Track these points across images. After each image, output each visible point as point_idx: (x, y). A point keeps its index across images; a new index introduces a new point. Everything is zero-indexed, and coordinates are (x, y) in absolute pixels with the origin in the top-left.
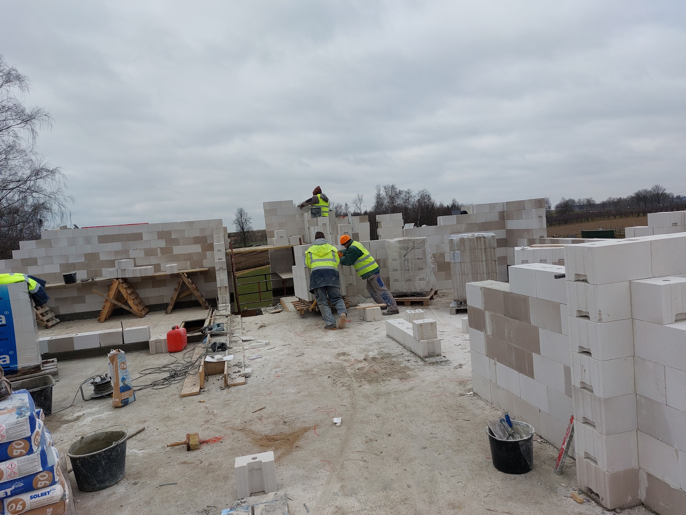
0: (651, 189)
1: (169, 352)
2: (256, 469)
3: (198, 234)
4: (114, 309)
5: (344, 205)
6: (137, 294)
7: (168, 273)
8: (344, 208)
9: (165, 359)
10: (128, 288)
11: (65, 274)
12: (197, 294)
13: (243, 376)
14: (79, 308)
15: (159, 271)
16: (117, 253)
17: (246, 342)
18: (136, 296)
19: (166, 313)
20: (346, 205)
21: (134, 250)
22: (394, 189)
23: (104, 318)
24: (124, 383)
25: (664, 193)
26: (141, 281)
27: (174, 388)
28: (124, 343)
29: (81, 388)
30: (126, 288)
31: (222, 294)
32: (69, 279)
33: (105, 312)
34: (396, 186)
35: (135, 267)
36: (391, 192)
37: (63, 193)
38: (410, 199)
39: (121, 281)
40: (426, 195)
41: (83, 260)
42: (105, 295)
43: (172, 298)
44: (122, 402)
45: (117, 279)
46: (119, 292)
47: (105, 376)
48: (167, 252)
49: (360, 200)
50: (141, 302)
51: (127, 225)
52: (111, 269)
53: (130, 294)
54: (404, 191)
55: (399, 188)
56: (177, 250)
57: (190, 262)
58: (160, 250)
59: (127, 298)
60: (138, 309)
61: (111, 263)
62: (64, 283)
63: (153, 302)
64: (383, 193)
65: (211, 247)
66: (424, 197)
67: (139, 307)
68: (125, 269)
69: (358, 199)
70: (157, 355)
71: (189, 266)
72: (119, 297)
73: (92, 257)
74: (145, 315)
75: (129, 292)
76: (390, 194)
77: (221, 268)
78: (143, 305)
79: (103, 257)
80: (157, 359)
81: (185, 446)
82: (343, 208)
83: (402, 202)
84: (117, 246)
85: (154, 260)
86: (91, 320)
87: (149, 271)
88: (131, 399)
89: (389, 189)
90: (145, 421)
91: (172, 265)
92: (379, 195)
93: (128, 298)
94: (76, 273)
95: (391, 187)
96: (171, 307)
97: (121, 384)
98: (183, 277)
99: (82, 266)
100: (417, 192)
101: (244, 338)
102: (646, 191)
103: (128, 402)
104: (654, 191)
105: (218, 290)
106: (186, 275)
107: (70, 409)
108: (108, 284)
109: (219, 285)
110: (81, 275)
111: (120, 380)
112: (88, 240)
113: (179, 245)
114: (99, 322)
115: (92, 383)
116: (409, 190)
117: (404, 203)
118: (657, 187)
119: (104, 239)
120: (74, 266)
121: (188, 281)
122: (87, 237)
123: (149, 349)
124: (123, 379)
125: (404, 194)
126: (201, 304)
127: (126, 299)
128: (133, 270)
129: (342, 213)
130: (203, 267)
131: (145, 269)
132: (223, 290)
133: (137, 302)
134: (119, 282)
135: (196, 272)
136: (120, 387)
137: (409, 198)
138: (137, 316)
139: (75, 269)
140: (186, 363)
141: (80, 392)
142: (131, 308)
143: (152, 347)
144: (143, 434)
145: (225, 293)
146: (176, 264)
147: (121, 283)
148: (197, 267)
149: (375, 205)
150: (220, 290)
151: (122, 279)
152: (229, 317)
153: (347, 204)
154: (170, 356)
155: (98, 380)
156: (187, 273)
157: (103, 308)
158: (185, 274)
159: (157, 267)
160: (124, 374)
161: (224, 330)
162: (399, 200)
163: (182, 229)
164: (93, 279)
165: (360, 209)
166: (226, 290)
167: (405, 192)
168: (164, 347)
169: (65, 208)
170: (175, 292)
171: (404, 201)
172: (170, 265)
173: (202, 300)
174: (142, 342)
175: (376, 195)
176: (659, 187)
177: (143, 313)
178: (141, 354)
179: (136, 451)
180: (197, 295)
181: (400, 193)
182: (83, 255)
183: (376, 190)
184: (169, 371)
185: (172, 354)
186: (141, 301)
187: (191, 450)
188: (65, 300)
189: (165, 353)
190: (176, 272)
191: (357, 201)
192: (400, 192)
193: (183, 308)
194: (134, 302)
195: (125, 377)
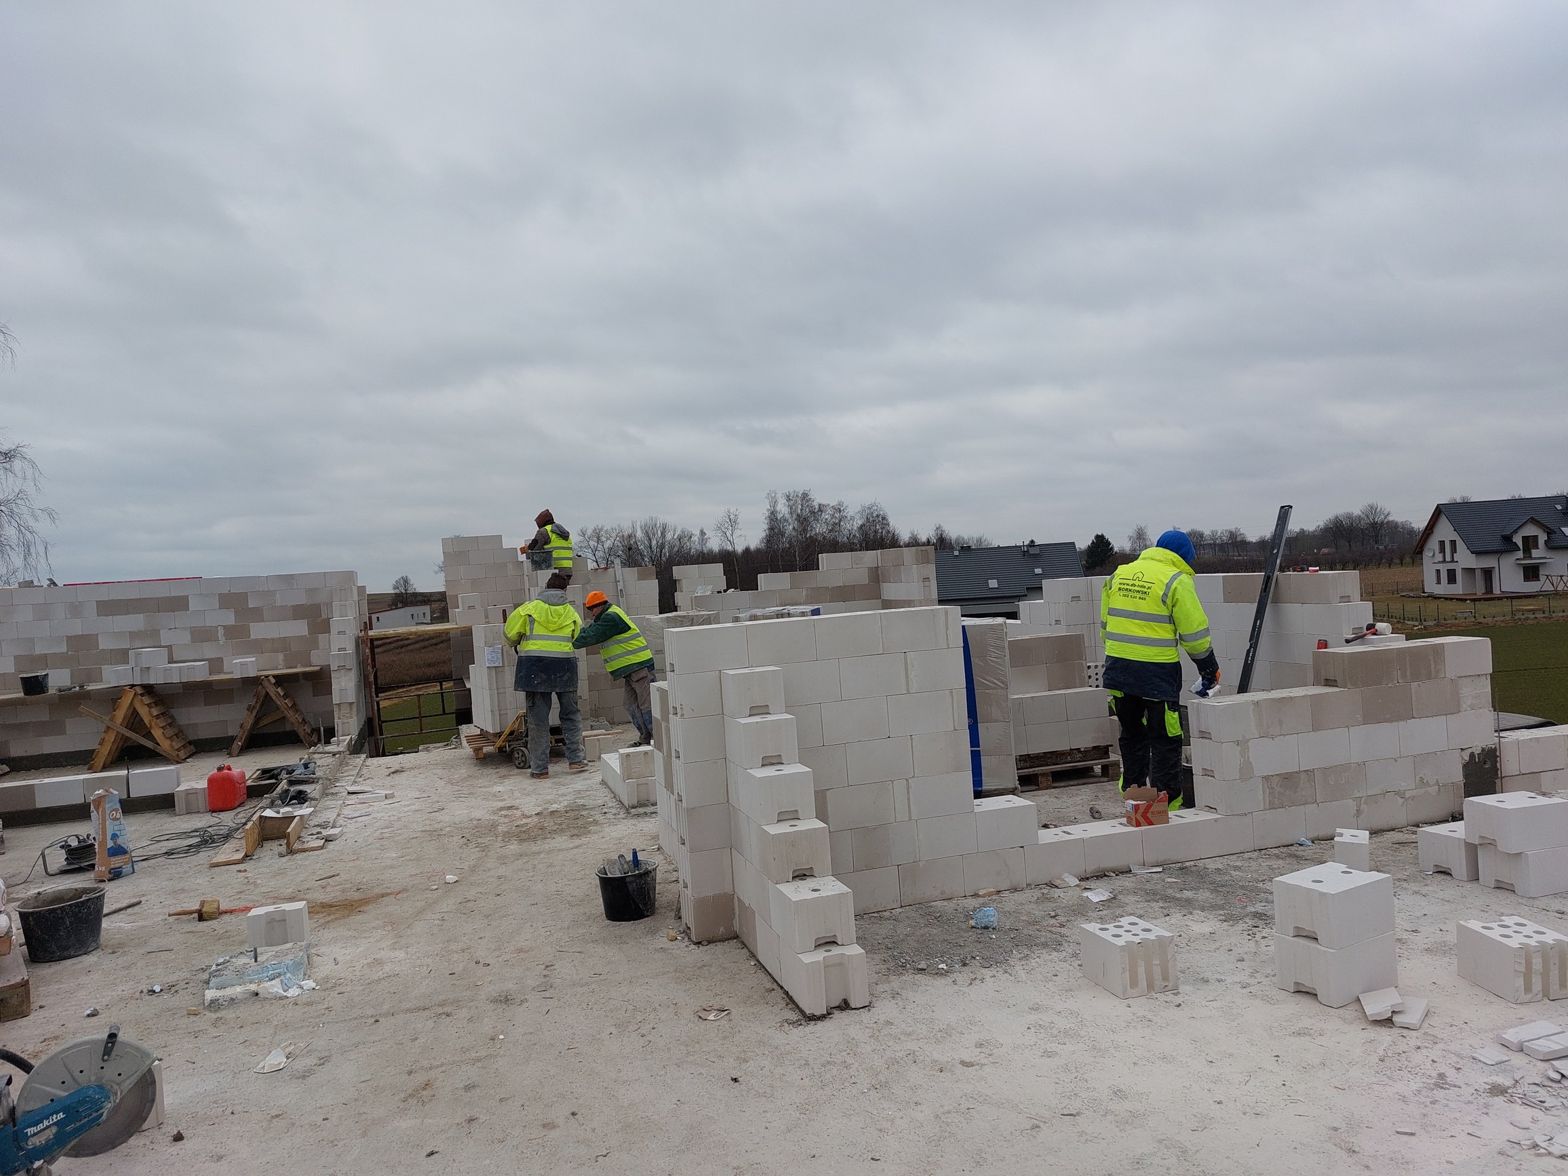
0: (1360, 513)
1: (210, 811)
2: (277, 919)
3: (302, 600)
4: (125, 746)
5: (698, 533)
6: (172, 717)
7: (237, 675)
8: (697, 539)
9: (203, 821)
10: (153, 705)
11: (25, 676)
12: (292, 716)
13: (323, 839)
14: (52, 745)
15: (220, 671)
16: (133, 635)
17: (354, 796)
18: (170, 721)
19: (228, 756)
20: (702, 533)
21: (170, 629)
22: (807, 501)
23: (102, 764)
24: (115, 843)
25: (1388, 522)
26: (182, 691)
27: (204, 856)
28: (129, 797)
29: (43, 854)
30: (148, 705)
31: (342, 718)
32: (34, 686)
33: (104, 752)
34: (812, 495)
35: (169, 663)
36: (800, 506)
37: (29, 501)
38: (842, 524)
39: (139, 690)
40: (878, 516)
41: (64, 649)
42: (107, 718)
43: (241, 726)
44: (110, 873)
45: (132, 686)
46: (134, 714)
47: (85, 837)
48: (236, 633)
49: (733, 522)
50: (181, 734)
51: (158, 580)
52: (120, 668)
53: (157, 717)
54: (829, 505)
55: (818, 498)
56: (258, 631)
57: (285, 656)
58: (223, 631)
59: (150, 724)
60: (172, 746)
61: (122, 656)
62: (23, 694)
63: (204, 734)
64: (783, 509)
65: (325, 627)
66: (874, 521)
67: (174, 743)
68: (149, 668)
69: (728, 521)
70: (188, 816)
71: (281, 662)
72: (134, 721)
73: (82, 643)
74: (187, 758)
75: (155, 712)
76: (799, 511)
77: (341, 668)
78: (183, 739)
79: (105, 644)
80: (187, 822)
81: (196, 915)
82: (695, 538)
83: (824, 530)
84: (136, 622)
85: (210, 651)
86: (76, 767)
87: (199, 672)
88: (127, 869)
89: (796, 502)
90: (144, 895)
91: (246, 660)
92: (773, 513)
93: (153, 724)
94: (47, 674)
95: (800, 496)
96: (240, 744)
97: (110, 844)
98: (266, 683)
99: (61, 661)
100: (859, 508)
101: (351, 789)
102: (1349, 516)
103: (120, 873)
104: (1367, 516)
105: (336, 709)
106: (273, 681)
107: (22, 886)
108: (112, 697)
109: (336, 700)
110: (58, 679)
111: (109, 837)
112: (75, 610)
113: (263, 621)
114: (90, 771)
115: (62, 847)
116: (841, 504)
117: (830, 531)
118: (1372, 509)
119: (109, 608)
120: (44, 660)
121: (276, 692)
122: (73, 603)
123: (173, 809)
124: (114, 836)
125: (830, 513)
126: (302, 738)
127: (149, 726)
128: (166, 670)
129: (692, 550)
130: (311, 666)
131: (188, 667)
132: (345, 710)
133: (170, 732)
134: (135, 693)
135: (296, 675)
136: (108, 847)
137: (840, 520)
138: (168, 759)
139: (46, 667)
140: (235, 825)
141: (41, 861)
142: (158, 744)
143: (179, 803)
144: (136, 909)
145: (348, 715)
146: (254, 659)
147: (140, 694)
148: (299, 665)
149: (765, 534)
150: (340, 710)
151: (143, 686)
152: (337, 756)
153: (704, 531)
154: (211, 817)
155: (74, 843)
156: (274, 676)
157: (101, 744)
158: (271, 678)
159: (216, 664)
160: (116, 828)
161: (314, 774)
162: (818, 525)
163: (271, 589)
164: (81, 687)
165: (732, 543)
166: (351, 709)
167: (832, 507)
168: (202, 802)
169: (34, 534)
170: (249, 713)
171: (830, 528)
172: (242, 660)
173: (302, 731)
174: (164, 795)
175: (767, 514)
176: (1376, 509)
177: (182, 754)
178: (160, 816)
179: (122, 924)
180: (293, 720)
181: (820, 510)
182: (65, 638)
183: (767, 501)
184: (199, 836)
185: (214, 814)
186: (181, 731)
187: (204, 920)
188: (21, 727)
189: (202, 813)
190: (252, 673)
191: (726, 525)
192: (821, 508)
193: (267, 746)
194: (163, 733)
195: (118, 833)
